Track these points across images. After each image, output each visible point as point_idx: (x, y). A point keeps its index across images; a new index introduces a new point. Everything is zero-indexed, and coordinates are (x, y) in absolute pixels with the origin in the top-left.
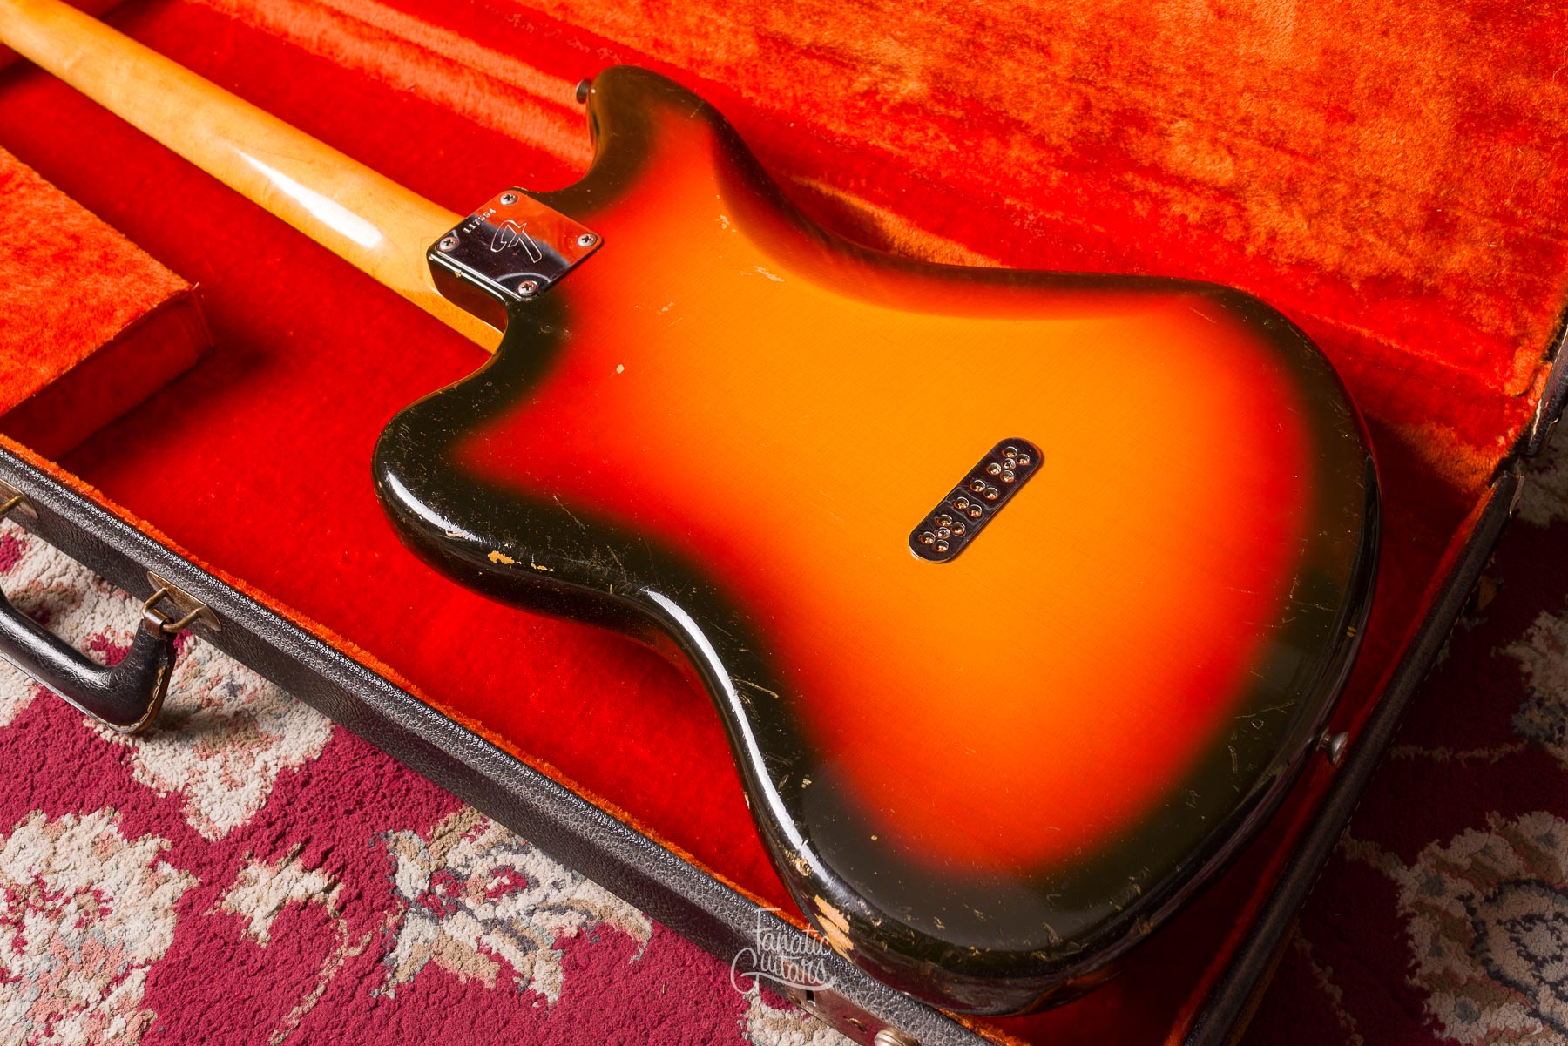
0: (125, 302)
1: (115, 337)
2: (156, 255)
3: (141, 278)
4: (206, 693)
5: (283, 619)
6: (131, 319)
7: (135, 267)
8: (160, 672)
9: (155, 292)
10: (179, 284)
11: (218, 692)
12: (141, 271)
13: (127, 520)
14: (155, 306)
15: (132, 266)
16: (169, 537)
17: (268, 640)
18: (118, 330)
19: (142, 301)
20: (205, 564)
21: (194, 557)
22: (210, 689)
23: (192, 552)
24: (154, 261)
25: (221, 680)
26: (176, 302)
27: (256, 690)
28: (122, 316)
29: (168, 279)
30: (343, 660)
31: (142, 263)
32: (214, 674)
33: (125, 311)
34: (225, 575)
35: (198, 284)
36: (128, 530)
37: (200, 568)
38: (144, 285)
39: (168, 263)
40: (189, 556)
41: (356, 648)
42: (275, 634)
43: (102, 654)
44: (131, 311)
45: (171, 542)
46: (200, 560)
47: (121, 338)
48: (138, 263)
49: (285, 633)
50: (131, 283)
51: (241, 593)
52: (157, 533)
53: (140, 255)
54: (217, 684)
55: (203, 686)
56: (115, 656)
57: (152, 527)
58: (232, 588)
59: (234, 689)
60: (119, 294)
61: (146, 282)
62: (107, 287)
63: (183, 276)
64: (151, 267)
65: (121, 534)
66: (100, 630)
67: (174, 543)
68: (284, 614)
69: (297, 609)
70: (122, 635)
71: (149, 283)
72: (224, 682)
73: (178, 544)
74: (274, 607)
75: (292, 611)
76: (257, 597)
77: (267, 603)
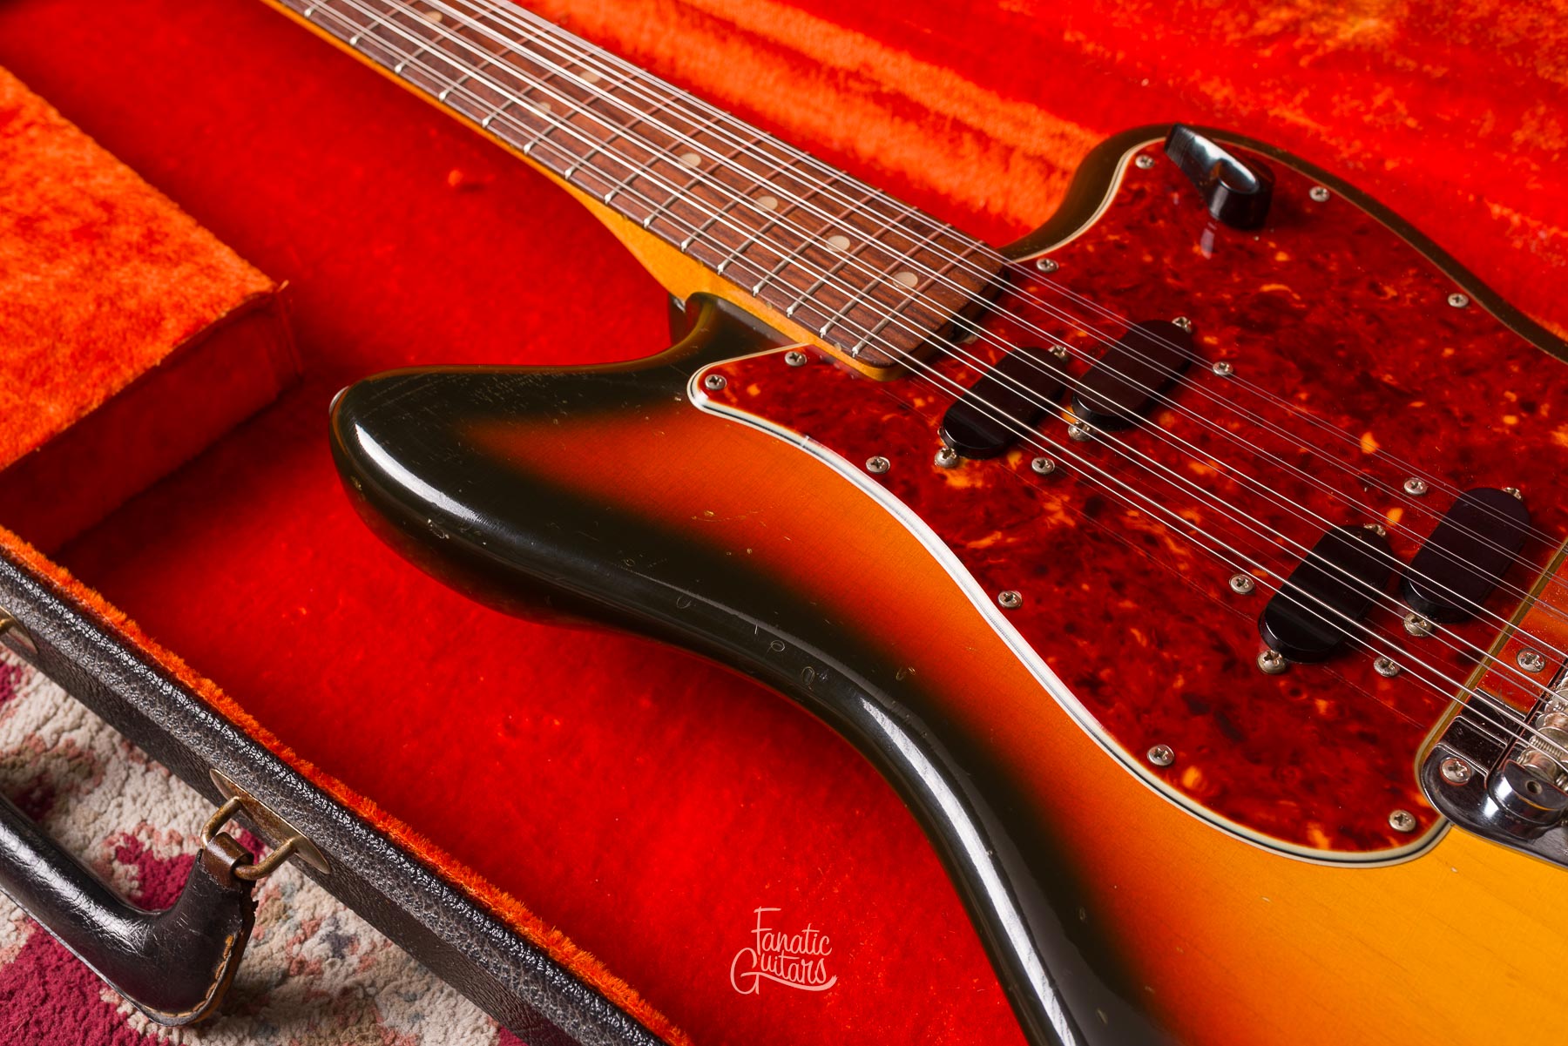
0: (178, 307)
1: (163, 361)
2: (224, 236)
3: (202, 270)
4: (296, 948)
5: (443, 881)
6: (186, 334)
7: (193, 253)
8: (229, 942)
9: (223, 293)
10: (259, 283)
11: (314, 948)
12: (202, 260)
13: (178, 676)
14: (223, 315)
15: (189, 252)
16: (247, 712)
17: (416, 915)
18: (168, 350)
19: (204, 306)
20: (307, 767)
21: (287, 752)
22: (301, 942)
23: (286, 742)
24: (221, 245)
25: (318, 925)
26: (254, 310)
27: (375, 947)
28: (173, 329)
29: (242, 274)
31: (204, 248)
32: (308, 916)
33: (179, 321)
34: (341, 792)
35: (285, 284)
36: (182, 698)
37: (300, 777)
38: (206, 281)
39: (242, 252)
40: (280, 749)
41: (569, 946)
42: (428, 907)
43: (133, 870)
44: (186, 321)
45: (250, 721)
46: (299, 757)
47: (171, 362)
48: (197, 248)
49: (447, 909)
50: (187, 278)
51: (367, 825)
52: (228, 705)
53: (201, 236)
54: (313, 932)
55: (290, 936)
56: (155, 872)
57: (219, 692)
58: (355, 817)
59: (340, 944)
60: (169, 293)
61: (209, 276)
62: (152, 282)
63: (265, 270)
64: (216, 254)
65: (170, 702)
66: (130, 826)
67: (255, 724)
68: (443, 869)
70: (165, 837)
71: (215, 280)
72: (322, 932)
73: (262, 725)
74: (425, 855)
75: (455, 866)
76: (394, 833)
77: (413, 846)
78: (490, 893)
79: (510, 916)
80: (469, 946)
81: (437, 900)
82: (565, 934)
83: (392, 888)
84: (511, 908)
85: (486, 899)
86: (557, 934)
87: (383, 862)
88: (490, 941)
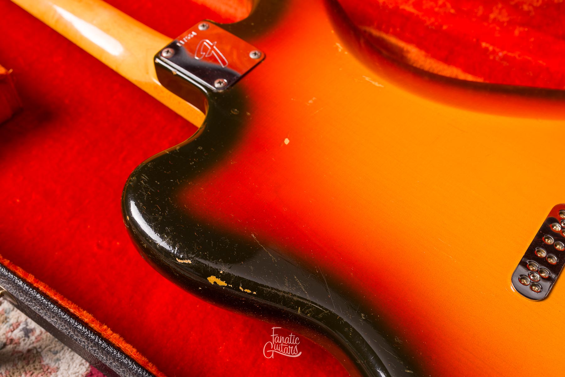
5: (59, 306)
17: (49, 320)
20: (7, 262)
30: (100, 342)
34: (20, 272)
37: (3, 266)
41: (109, 332)
42: (53, 317)
49: (60, 318)
51: (30, 285)
54: (17, 328)
55: (7, 329)
58: (24, 281)
59: (27, 332)
68: (60, 302)
69: (69, 299)
72: (21, 327)
74: (53, 297)
75: (65, 300)
76: (41, 288)
77: (48, 293)
78: (79, 311)
79: (86, 320)
80: (69, 332)
81: (57, 314)
82: (108, 327)
83: (39, 310)
84: (87, 317)
85: (77, 314)
86: (105, 327)
87: (35, 300)
88: (77, 330)
